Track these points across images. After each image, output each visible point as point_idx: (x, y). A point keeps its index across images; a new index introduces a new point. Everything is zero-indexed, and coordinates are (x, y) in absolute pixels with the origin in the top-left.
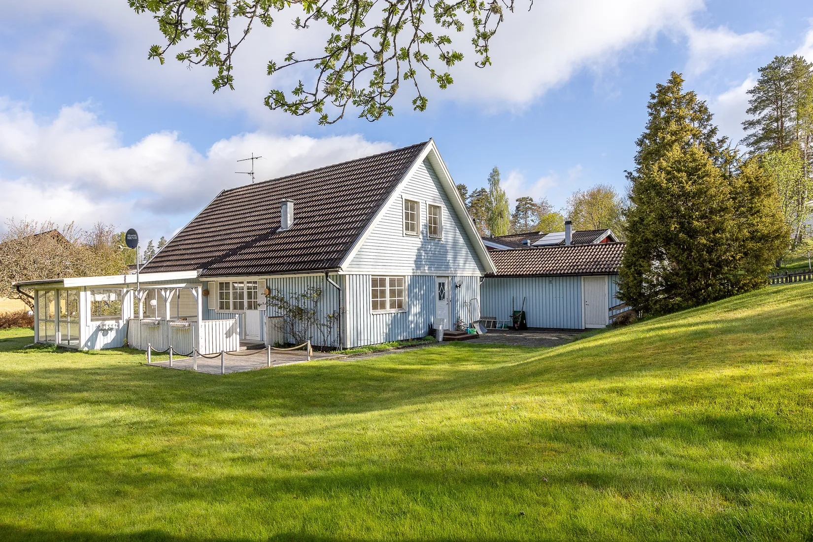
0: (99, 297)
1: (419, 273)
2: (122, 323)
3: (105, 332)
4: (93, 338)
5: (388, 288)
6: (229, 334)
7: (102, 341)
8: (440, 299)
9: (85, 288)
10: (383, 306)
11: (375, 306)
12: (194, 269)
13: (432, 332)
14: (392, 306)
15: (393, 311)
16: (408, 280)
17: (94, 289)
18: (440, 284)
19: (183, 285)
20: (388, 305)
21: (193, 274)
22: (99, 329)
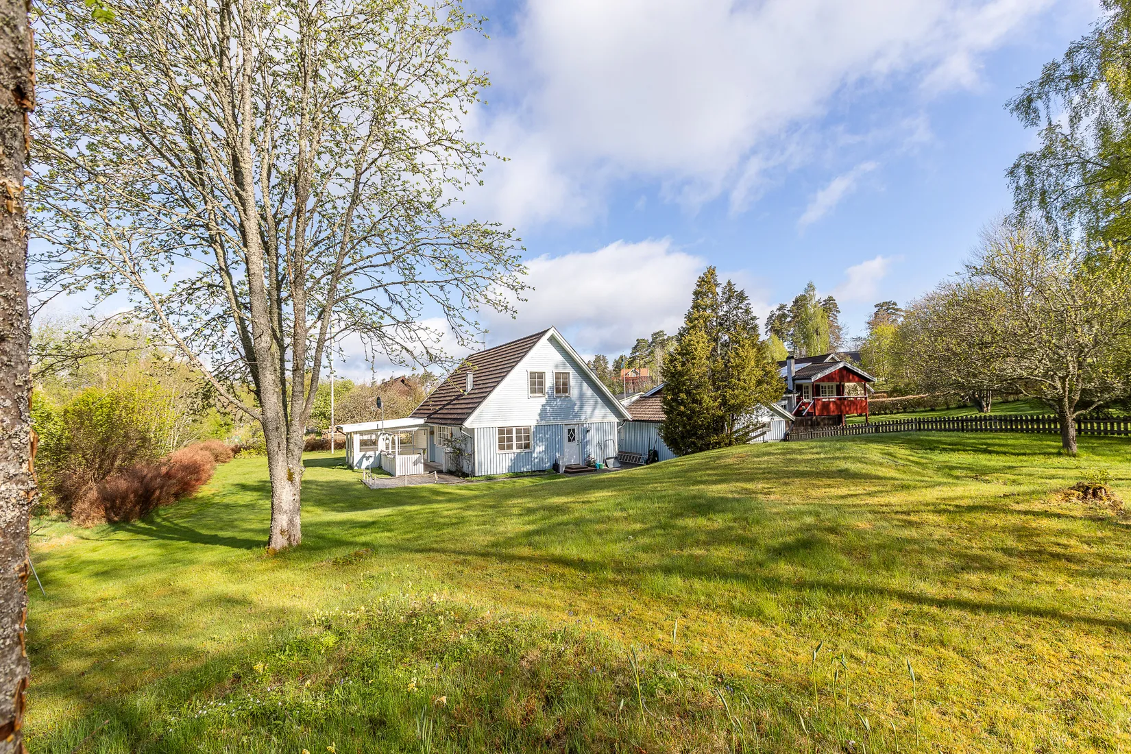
0: (366, 437)
1: (543, 423)
2: (377, 453)
3: (368, 458)
4: (360, 462)
5: (514, 435)
6: (415, 463)
7: (365, 464)
8: (569, 440)
9: (356, 433)
10: (510, 447)
11: (502, 448)
12: (422, 418)
13: (556, 467)
14: (518, 448)
15: (519, 451)
16: (533, 429)
17: (361, 433)
18: (569, 430)
19: (417, 428)
20: (514, 446)
21: (421, 421)
22: (364, 456)
